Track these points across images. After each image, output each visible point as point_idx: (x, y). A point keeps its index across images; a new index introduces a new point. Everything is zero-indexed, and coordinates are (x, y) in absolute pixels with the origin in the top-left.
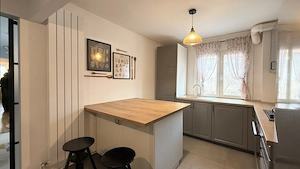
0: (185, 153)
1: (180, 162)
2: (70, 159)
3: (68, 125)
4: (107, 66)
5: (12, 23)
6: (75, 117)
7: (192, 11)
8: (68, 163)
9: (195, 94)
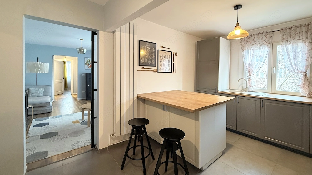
0: (229, 146)
1: (224, 153)
2: (133, 133)
3: (127, 108)
4: (153, 62)
5: (93, 34)
6: (131, 103)
7: (237, 7)
8: (131, 136)
9: (241, 89)
